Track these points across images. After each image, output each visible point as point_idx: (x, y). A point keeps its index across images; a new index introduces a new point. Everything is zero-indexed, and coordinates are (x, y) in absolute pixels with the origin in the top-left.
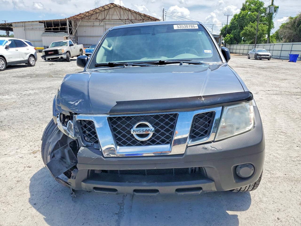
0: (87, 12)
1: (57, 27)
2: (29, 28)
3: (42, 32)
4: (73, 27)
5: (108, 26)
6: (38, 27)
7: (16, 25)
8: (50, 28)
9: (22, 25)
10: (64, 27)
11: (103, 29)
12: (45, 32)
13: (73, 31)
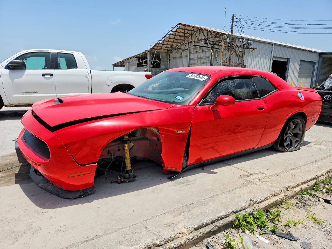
1: (142, 61)
2: (130, 63)
3: (135, 67)
4: (163, 60)
5: (193, 54)
6: (134, 62)
7: (126, 62)
8: (139, 62)
9: (127, 61)
10: (146, 60)
11: (188, 59)
12: (138, 66)
13: (163, 64)
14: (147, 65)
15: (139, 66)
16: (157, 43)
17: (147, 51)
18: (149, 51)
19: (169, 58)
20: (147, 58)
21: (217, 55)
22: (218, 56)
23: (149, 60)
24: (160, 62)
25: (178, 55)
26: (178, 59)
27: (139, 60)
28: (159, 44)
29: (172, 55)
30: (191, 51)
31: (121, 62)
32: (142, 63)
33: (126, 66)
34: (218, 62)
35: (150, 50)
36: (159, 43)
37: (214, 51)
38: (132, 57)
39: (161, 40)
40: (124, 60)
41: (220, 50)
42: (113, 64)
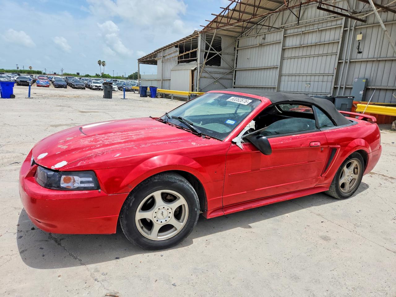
0: (226, 9)
1: (187, 52)
2: (166, 58)
3: (174, 63)
4: (228, 51)
5: (291, 38)
6: (173, 55)
7: (158, 55)
8: (181, 55)
9: (161, 54)
10: (194, 50)
11: (279, 48)
12: (179, 62)
13: (225, 60)
14: (196, 60)
15: (182, 62)
16: (219, 15)
17: (199, 32)
18: (201, 32)
19: (236, 47)
20: (196, 47)
21: (359, 37)
22: (364, 38)
23: (201, 50)
24: (221, 54)
25: (259, 40)
26: (257, 48)
27: (181, 52)
28: (223, 16)
29: (243, 42)
30: (289, 32)
31: (150, 56)
32: (187, 56)
33: (159, 62)
34: (360, 52)
35: (203, 30)
36: (222, 14)
37: (353, 28)
38: (169, 46)
39: (227, 8)
40: (155, 52)
41: (368, 25)
42: (139, 59)
